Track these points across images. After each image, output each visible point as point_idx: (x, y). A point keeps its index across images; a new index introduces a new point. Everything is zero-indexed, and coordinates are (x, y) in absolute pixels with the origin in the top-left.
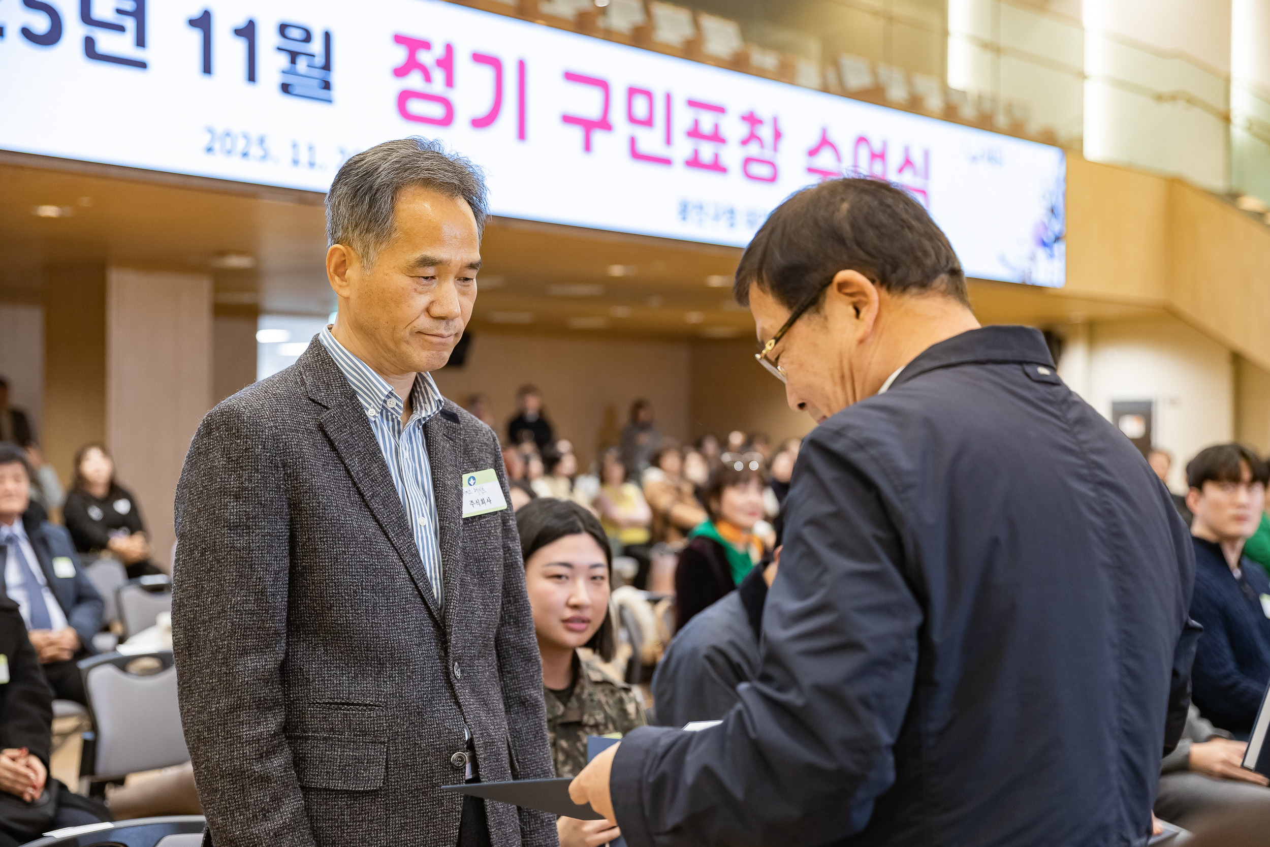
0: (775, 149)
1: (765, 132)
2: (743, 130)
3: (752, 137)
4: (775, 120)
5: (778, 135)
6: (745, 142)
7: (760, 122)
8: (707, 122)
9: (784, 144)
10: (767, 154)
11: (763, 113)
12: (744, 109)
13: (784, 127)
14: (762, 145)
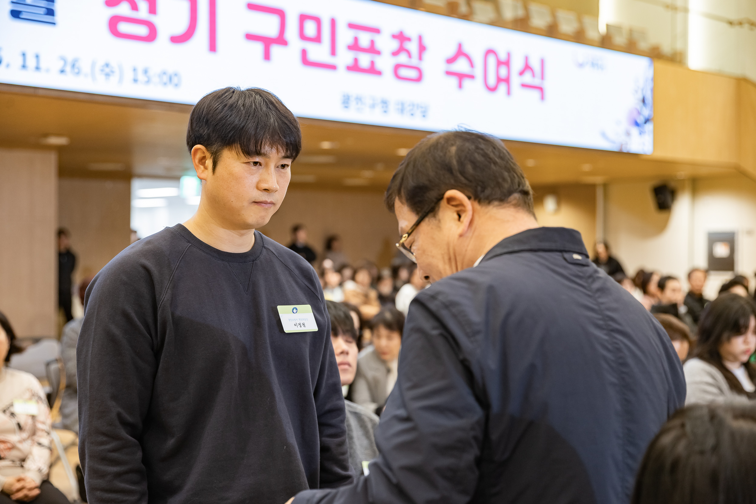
0: (420, 58)
1: (413, 47)
2: (395, 45)
3: (401, 49)
4: (420, 38)
5: (422, 48)
6: (395, 54)
7: (409, 39)
8: (365, 39)
9: (426, 55)
10: (414, 61)
11: (411, 32)
12: (396, 30)
13: (426, 42)
14: (410, 55)
